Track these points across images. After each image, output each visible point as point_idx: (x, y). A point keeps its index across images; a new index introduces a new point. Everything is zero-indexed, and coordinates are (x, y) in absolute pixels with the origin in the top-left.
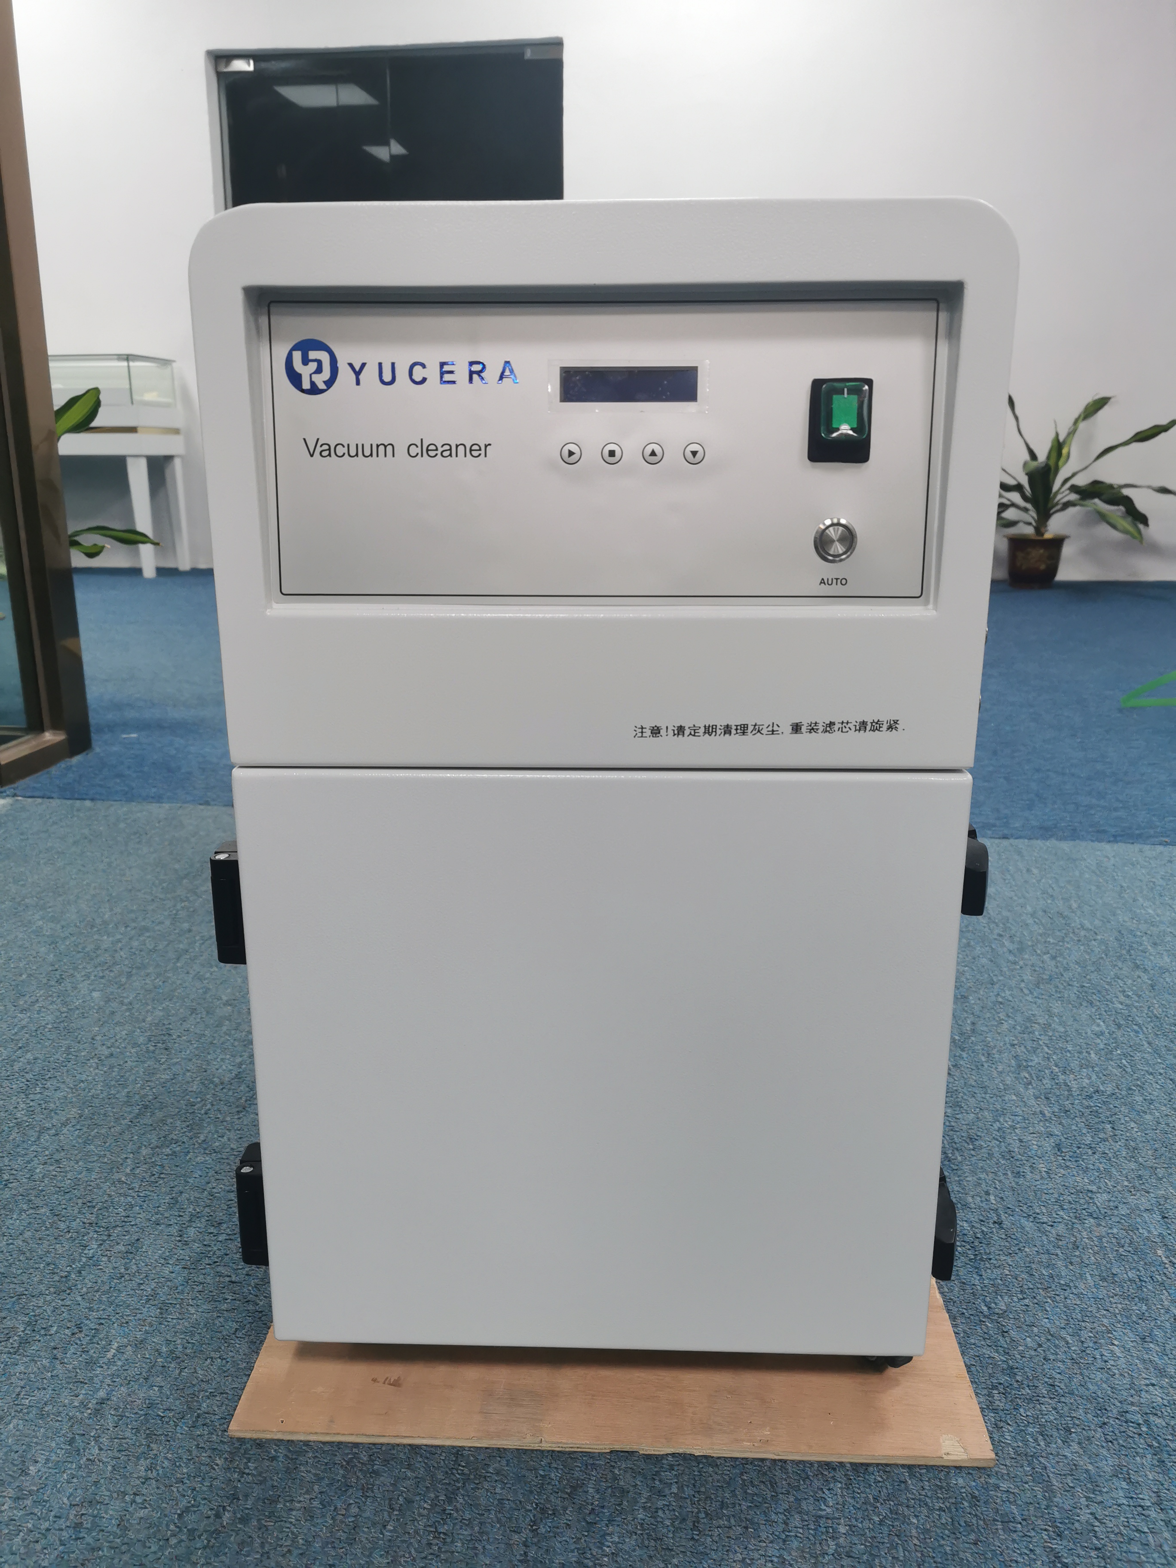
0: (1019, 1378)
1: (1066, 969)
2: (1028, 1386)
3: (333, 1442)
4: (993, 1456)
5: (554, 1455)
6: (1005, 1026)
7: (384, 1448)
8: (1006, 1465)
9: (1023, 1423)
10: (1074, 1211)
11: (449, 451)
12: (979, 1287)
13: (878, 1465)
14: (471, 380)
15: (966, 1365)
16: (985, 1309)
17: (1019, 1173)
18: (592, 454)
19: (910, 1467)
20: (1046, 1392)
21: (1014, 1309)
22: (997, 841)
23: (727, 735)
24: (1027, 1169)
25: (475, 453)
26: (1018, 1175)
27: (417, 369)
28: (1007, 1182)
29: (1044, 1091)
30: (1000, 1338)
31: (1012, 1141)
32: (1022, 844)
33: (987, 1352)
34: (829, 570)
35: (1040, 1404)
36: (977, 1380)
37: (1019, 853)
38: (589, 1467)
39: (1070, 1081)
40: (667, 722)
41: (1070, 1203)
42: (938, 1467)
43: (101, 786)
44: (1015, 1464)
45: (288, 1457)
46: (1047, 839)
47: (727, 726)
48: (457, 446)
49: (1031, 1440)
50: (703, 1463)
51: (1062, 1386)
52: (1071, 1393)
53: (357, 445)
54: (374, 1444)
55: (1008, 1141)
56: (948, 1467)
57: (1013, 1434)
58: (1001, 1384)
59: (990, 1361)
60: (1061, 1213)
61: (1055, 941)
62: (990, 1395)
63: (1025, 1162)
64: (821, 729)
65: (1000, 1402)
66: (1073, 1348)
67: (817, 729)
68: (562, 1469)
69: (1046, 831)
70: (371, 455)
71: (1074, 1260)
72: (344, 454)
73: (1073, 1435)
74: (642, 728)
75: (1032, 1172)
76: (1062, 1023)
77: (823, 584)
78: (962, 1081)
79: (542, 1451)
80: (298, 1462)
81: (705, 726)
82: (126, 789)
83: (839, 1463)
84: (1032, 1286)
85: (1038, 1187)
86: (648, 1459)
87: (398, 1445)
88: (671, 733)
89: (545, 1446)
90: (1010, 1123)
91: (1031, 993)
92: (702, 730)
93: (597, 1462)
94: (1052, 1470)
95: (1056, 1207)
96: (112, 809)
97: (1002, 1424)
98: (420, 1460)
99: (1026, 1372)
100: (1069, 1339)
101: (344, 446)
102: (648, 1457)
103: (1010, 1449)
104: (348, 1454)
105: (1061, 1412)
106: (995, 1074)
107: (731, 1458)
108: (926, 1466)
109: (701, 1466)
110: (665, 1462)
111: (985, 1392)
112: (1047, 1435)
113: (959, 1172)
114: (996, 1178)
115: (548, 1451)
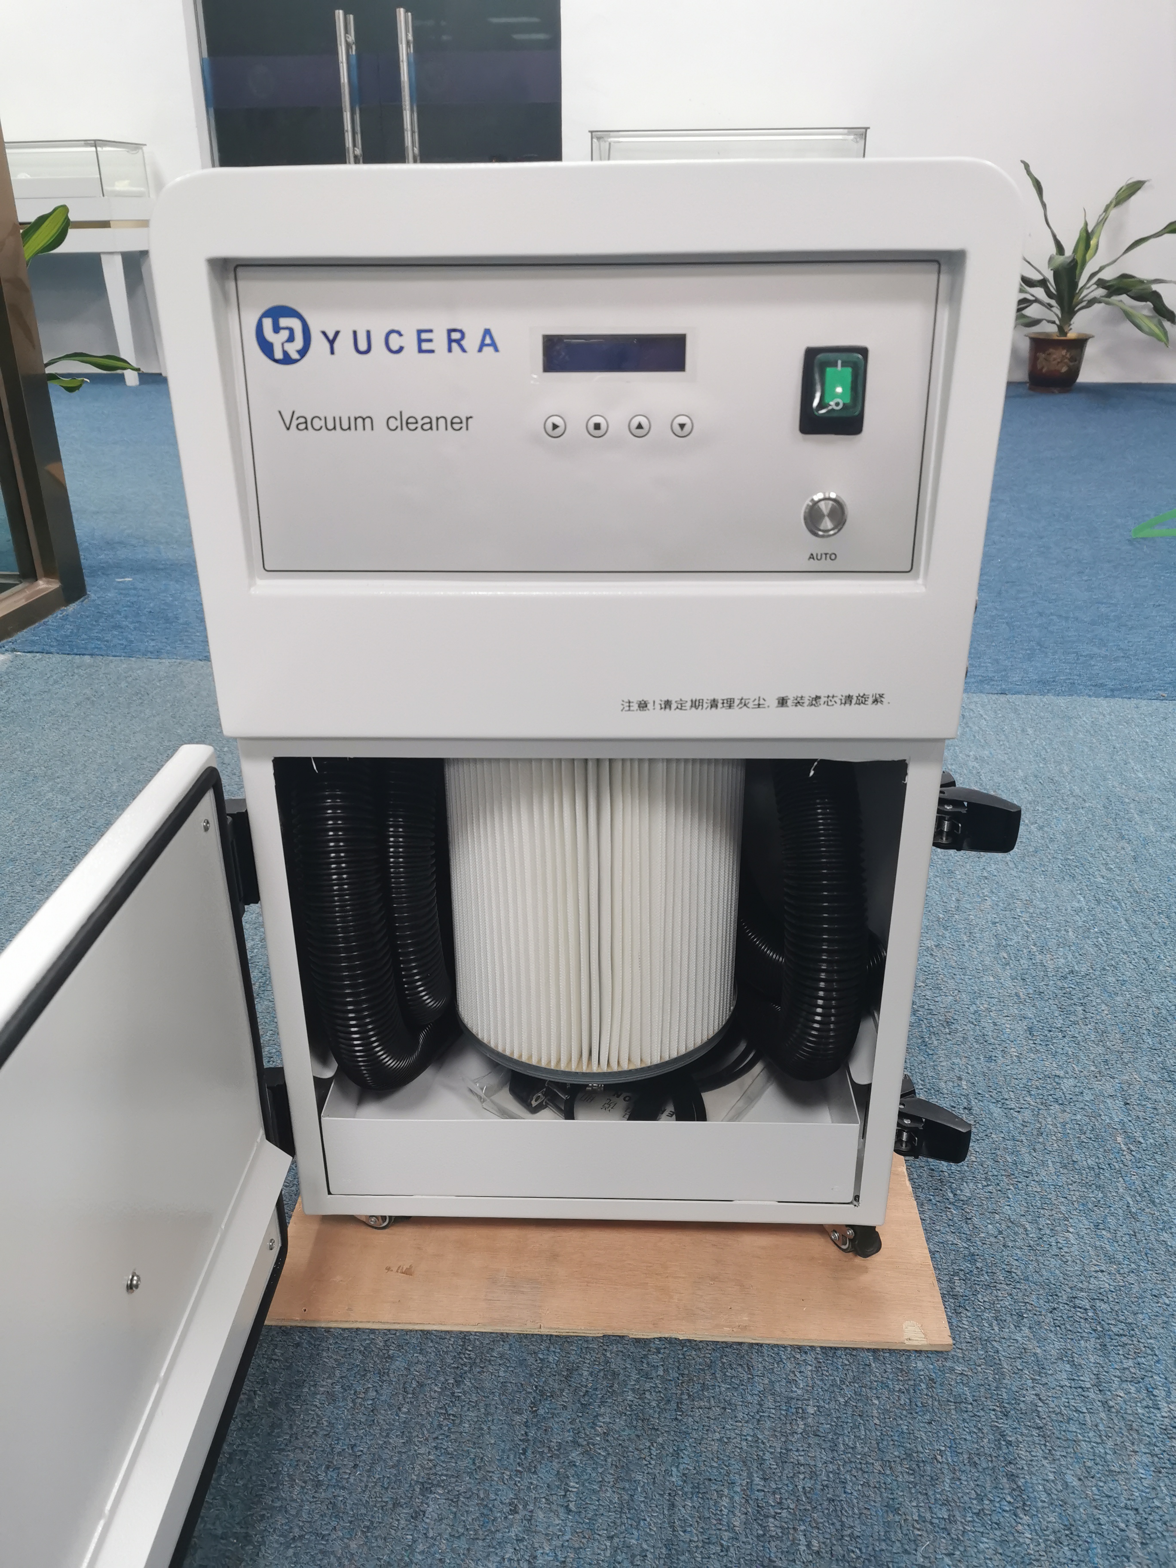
0: (979, 1265)
1: (1052, 840)
2: (987, 1273)
3: (352, 1329)
4: (951, 1341)
5: (551, 1339)
6: (989, 902)
7: (398, 1334)
8: (962, 1349)
9: (980, 1308)
10: (1041, 1097)
11: (430, 424)
12: (946, 1173)
13: (846, 1348)
14: (450, 350)
15: (930, 1252)
16: (951, 1195)
17: (991, 1057)
18: (576, 428)
19: (875, 1351)
20: (1003, 1279)
21: (978, 1196)
22: (994, 697)
23: (713, 709)
24: (999, 1054)
25: (456, 426)
26: (990, 1059)
27: (393, 337)
28: (979, 1067)
29: (1022, 971)
30: (964, 1225)
31: (986, 1025)
32: (1017, 700)
33: (950, 1238)
34: (818, 545)
35: (996, 1290)
36: (940, 1267)
37: (1016, 711)
38: (584, 1351)
39: (1047, 962)
40: (655, 696)
41: (1037, 1088)
42: (900, 1351)
43: (98, 639)
44: (970, 1348)
45: (311, 1344)
46: (1043, 694)
47: (714, 700)
48: (438, 419)
49: (986, 1325)
50: (687, 1346)
51: (1019, 1273)
52: (1027, 1279)
53: (334, 418)
54: (389, 1330)
55: (983, 1024)
56: (909, 1351)
57: (970, 1320)
58: (962, 1270)
59: (953, 1248)
60: (1028, 1099)
61: (1044, 810)
62: (951, 1281)
63: (997, 1046)
64: (807, 702)
65: (960, 1288)
66: (1031, 1236)
67: (803, 703)
68: (559, 1353)
69: (1044, 686)
70: (349, 428)
71: (1038, 1146)
72: (321, 427)
73: (1025, 1320)
74: (629, 702)
75: (1003, 1057)
76: (1044, 899)
77: (812, 560)
78: (944, 963)
79: (542, 1335)
80: (321, 1348)
81: (692, 701)
82: (125, 643)
83: (810, 1347)
84: (996, 1173)
85: (1009, 1072)
86: (637, 1342)
87: (411, 1331)
88: (658, 707)
89: (544, 1331)
90: (986, 1006)
91: (1016, 867)
92: (689, 704)
93: (591, 1346)
94: (1003, 1353)
95: (1024, 1092)
96: (112, 666)
97: (961, 1310)
98: (431, 1345)
99: (985, 1259)
100: (1028, 1226)
101: (320, 419)
102: (638, 1341)
103: (967, 1334)
104: (365, 1340)
105: (1015, 1297)
106: (975, 954)
107: (712, 1342)
108: (889, 1350)
109: (685, 1349)
110: (652, 1345)
111: (947, 1278)
112: (1001, 1320)
113: (935, 1057)
114: (970, 1063)
115: (547, 1336)
